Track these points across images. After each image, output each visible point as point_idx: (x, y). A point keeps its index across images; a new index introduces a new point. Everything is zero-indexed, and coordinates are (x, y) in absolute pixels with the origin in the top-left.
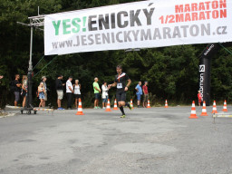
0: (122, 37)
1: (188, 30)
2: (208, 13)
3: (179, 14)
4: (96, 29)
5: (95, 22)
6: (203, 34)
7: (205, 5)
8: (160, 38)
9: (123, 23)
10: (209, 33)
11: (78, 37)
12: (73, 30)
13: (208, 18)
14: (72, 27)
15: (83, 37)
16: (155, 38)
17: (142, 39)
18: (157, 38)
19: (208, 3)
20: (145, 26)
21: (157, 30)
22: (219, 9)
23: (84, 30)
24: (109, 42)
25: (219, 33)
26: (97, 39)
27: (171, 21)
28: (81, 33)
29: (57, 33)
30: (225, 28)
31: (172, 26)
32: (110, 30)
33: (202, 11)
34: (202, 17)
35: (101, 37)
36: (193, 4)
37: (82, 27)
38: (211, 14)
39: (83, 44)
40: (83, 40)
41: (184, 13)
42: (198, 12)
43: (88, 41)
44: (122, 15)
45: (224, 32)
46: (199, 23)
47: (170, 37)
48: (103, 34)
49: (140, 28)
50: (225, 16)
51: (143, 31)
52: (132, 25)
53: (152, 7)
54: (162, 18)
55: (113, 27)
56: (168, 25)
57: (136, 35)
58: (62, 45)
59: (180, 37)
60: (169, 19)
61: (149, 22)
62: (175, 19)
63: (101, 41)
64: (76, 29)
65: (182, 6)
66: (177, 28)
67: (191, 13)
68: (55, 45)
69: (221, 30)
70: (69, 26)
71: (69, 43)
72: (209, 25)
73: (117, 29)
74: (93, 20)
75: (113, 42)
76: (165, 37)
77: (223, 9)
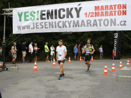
0: (61, 24)
1: (102, 22)
2: (115, 12)
3: (97, 11)
4: (45, 19)
5: (44, 14)
6: (111, 25)
7: (113, 7)
8: (85, 26)
9: (62, 16)
10: (115, 25)
11: (34, 23)
12: (31, 18)
13: (115, 15)
14: (30, 17)
15: (37, 23)
16: (81, 26)
17: (73, 27)
18: (83, 26)
19: (115, 6)
20: (75, 19)
21: (83, 21)
22: (122, 10)
23: (38, 19)
24: (53, 27)
25: (121, 25)
26: (45, 25)
27: (92, 16)
28: (36, 21)
29: (20, 20)
30: (125, 22)
31: (92, 19)
32: (54, 20)
33: (111, 10)
34: (111, 14)
35: (48, 24)
36: (106, 6)
37: (36, 17)
38: (117, 13)
39: (37, 28)
40: (37, 26)
41: (100, 11)
42: (109, 11)
43: (40, 26)
44: (62, 11)
45: (124, 25)
46: (109, 18)
47: (91, 26)
48: (49, 23)
49: (72, 19)
50: (126, 14)
51: (74, 21)
52: (68, 17)
53: (80, 6)
54: (86, 14)
55: (56, 18)
56: (90, 18)
57: (70, 24)
58: (24, 28)
59: (97, 26)
60: (91, 15)
61: (78, 16)
62: (94, 15)
63: (48, 26)
64: (33, 18)
65: (99, 7)
66: (95, 21)
67: (104, 11)
68: (19, 28)
69: (123, 23)
70: (28, 16)
71: (28, 27)
72: (115, 19)
73: (58, 20)
74: (43, 13)
75: (56, 27)
76: (88, 26)
77: (124, 10)
